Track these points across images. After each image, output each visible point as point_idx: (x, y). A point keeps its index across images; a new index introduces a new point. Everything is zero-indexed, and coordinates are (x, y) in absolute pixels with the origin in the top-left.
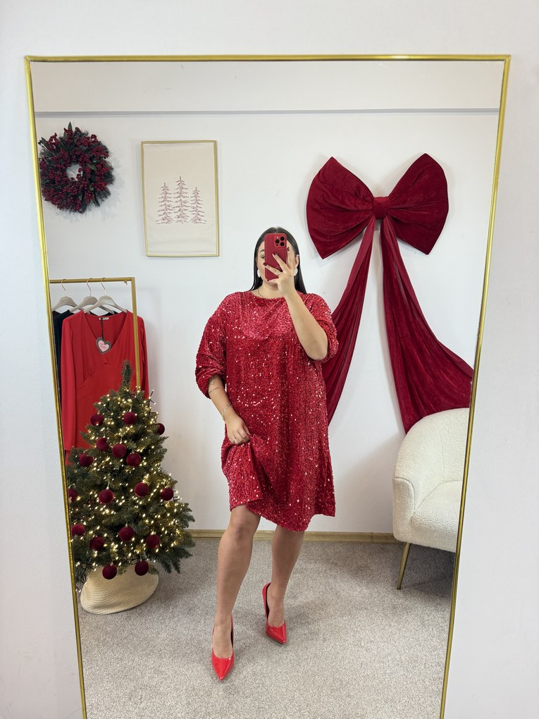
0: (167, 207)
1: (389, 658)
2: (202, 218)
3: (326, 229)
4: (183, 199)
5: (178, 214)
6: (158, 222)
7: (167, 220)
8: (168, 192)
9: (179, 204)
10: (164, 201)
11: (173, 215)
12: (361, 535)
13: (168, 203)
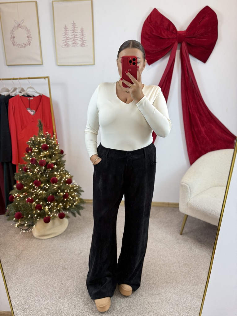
0: (67, 39)
1: (174, 265)
2: (85, 44)
3: (151, 49)
4: (75, 34)
5: (73, 42)
6: (63, 47)
7: (67, 45)
8: (68, 30)
9: (73, 36)
10: (65, 35)
11: (70, 43)
12: (163, 203)
13: (67, 36)
